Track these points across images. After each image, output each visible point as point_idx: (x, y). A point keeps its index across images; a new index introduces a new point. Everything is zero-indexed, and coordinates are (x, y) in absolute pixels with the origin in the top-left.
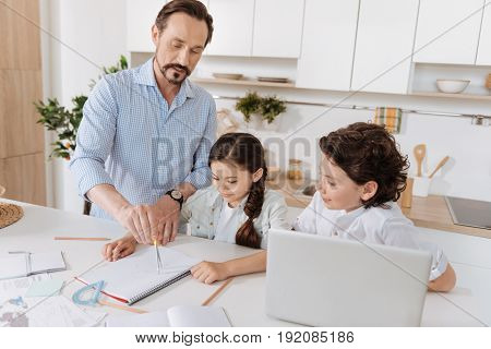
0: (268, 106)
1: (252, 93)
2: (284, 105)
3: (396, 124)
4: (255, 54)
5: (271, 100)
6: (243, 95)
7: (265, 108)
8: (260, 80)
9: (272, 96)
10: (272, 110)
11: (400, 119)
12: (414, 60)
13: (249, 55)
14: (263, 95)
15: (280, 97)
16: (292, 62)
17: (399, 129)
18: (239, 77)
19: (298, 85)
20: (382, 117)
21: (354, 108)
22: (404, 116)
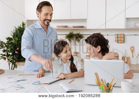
0: (77, 36)
1: (71, 32)
2: (83, 36)
3: (123, 40)
4: (72, 18)
5: (78, 34)
6: (68, 33)
7: (76, 37)
8: (74, 27)
9: (78, 33)
10: (79, 38)
11: (124, 38)
12: (126, 17)
13: (70, 19)
14: (75, 33)
15: (81, 33)
16: (85, 20)
17: (124, 41)
18: (66, 27)
19: (87, 28)
20: (118, 37)
21: (108, 35)
22: (125, 36)
